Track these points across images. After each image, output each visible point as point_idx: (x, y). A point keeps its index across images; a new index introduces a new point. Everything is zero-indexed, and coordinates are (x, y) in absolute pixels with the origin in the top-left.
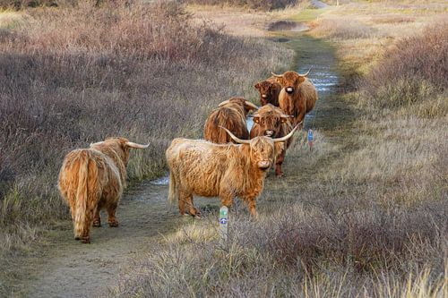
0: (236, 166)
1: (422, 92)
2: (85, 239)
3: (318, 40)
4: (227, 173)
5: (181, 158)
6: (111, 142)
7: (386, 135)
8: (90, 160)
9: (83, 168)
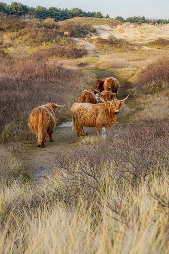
0: (103, 113)
1: (163, 86)
2: (42, 146)
3: (104, 70)
4: (99, 116)
5: (78, 111)
6: (49, 105)
7: (152, 104)
8: (43, 112)
9: (41, 115)
